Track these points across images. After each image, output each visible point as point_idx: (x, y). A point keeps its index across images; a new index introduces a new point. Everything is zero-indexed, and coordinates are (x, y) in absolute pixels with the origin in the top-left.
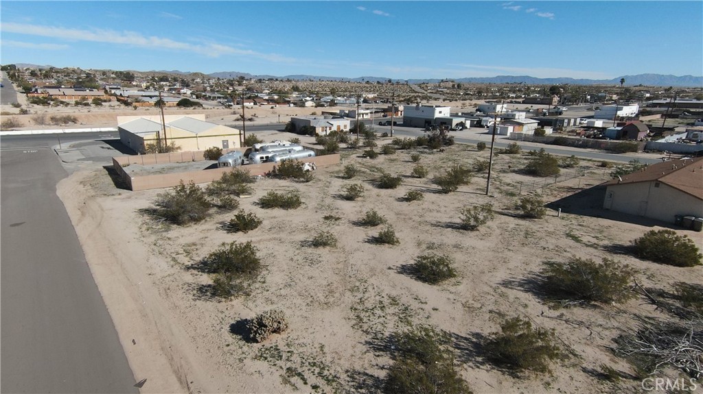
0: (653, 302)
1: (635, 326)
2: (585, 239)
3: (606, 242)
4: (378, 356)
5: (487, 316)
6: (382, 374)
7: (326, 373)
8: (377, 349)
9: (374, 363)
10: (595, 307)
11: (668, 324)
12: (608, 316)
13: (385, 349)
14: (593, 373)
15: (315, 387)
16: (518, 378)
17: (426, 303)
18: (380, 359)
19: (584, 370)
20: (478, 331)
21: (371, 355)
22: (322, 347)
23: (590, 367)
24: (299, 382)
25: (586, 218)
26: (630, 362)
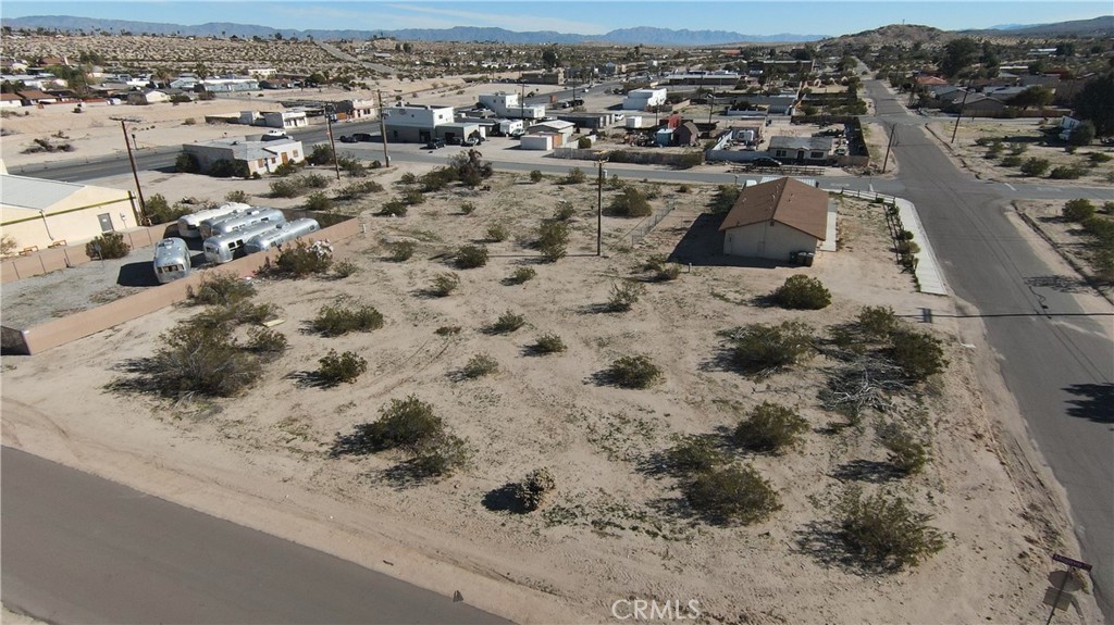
0: (821, 352)
1: (822, 379)
2: (731, 296)
3: (748, 296)
4: (659, 479)
5: (714, 407)
6: (678, 494)
7: (630, 513)
8: (652, 473)
9: (661, 487)
10: (786, 370)
11: (842, 370)
12: (802, 377)
13: (659, 470)
14: (822, 431)
15: (634, 529)
16: (779, 455)
17: (653, 411)
18: (662, 481)
19: (816, 431)
20: (719, 424)
21: (651, 480)
22: (601, 490)
23: (818, 428)
24: (617, 531)
25: (715, 269)
26: (838, 413)
